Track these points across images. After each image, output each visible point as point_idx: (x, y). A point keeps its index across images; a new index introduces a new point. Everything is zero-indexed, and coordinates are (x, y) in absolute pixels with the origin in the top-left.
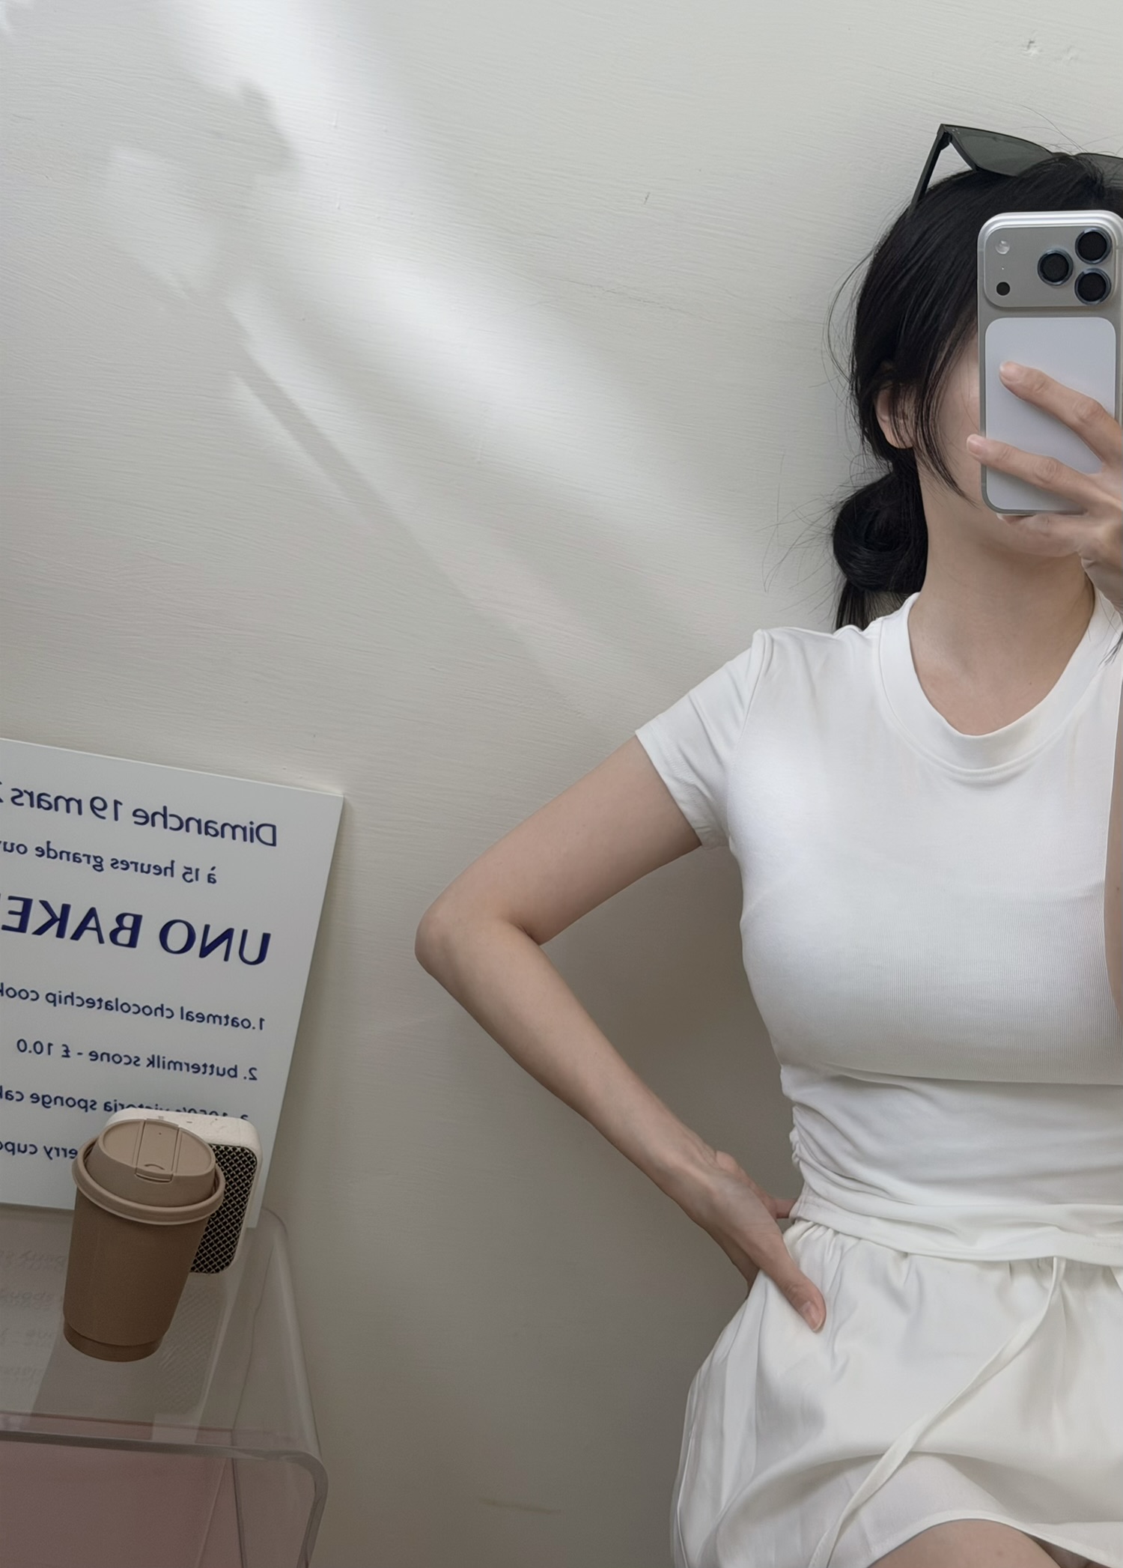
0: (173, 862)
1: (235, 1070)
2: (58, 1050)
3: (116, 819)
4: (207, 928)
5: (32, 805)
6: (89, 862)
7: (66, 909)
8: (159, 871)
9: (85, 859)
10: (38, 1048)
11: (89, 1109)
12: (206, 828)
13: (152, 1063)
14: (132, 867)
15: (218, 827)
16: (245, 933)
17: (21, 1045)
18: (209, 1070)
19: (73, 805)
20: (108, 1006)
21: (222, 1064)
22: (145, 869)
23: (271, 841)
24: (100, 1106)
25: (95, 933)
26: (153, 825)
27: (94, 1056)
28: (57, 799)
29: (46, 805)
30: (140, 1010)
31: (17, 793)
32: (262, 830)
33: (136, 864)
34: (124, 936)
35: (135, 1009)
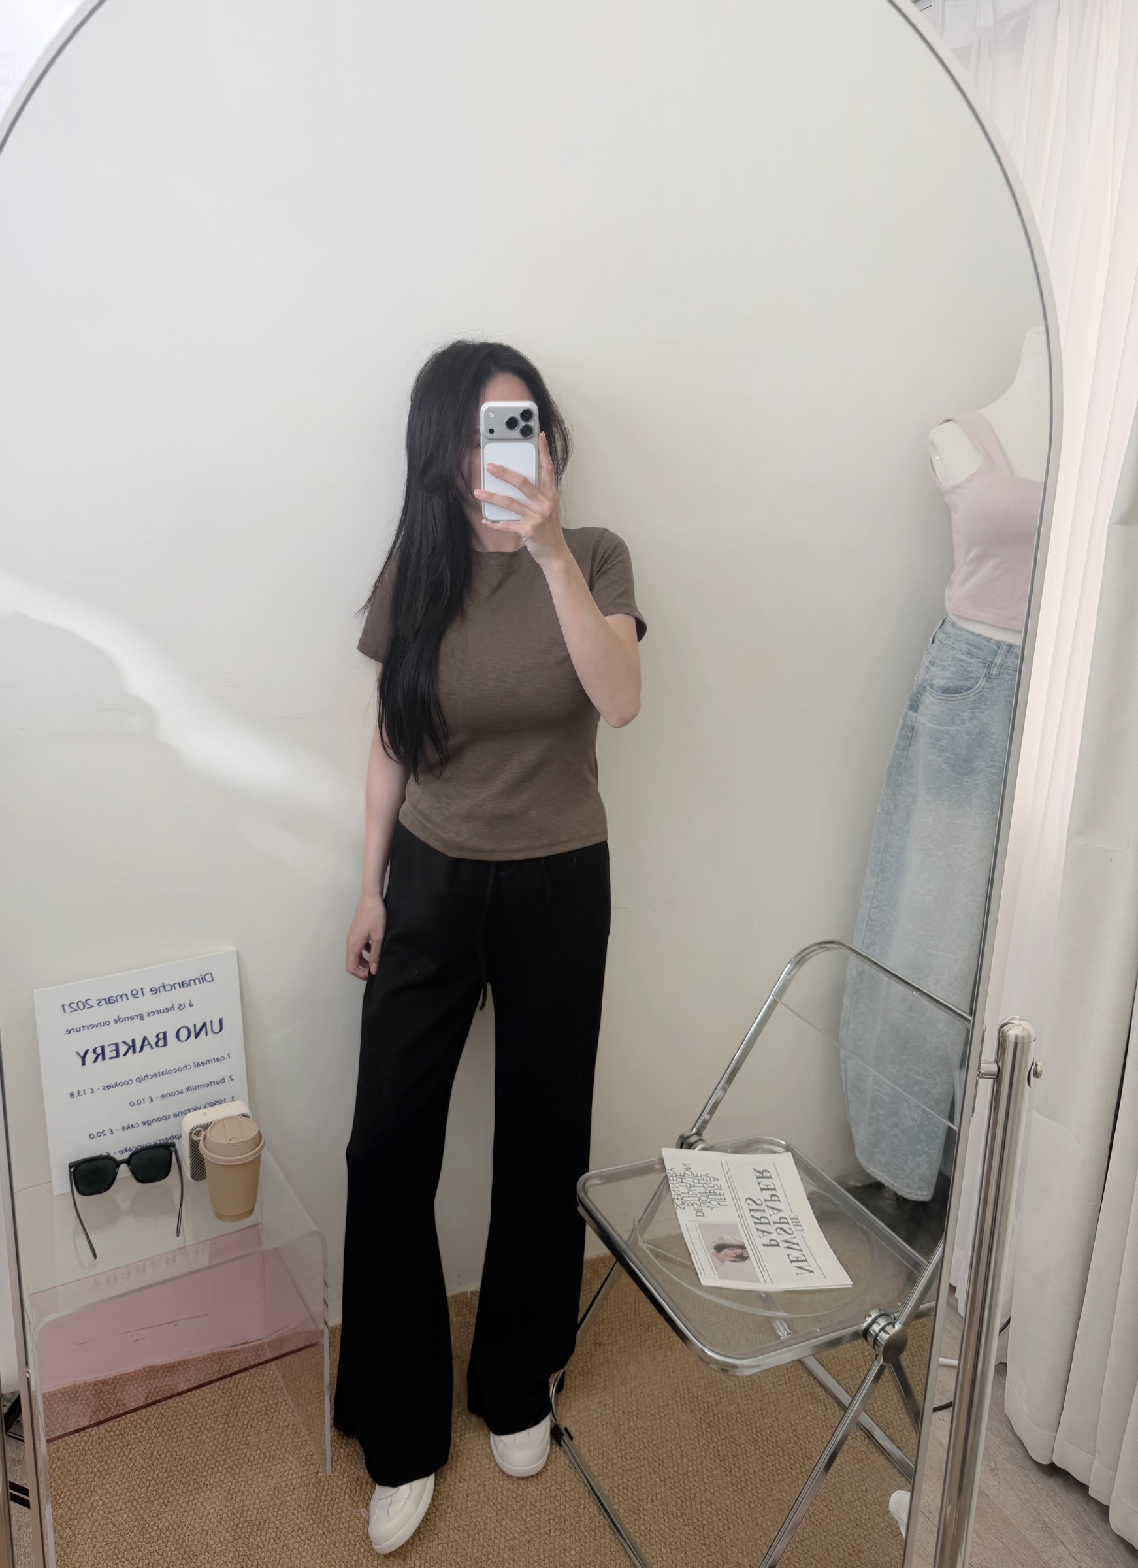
0: (173, 1004)
1: (224, 1079)
2: (147, 1100)
3: (144, 995)
4: (195, 1026)
5: (107, 1004)
6: (137, 1018)
7: (133, 1041)
8: (168, 1010)
9: (135, 1017)
10: (139, 1102)
11: (169, 1120)
12: (182, 985)
13: (188, 1090)
14: (156, 1013)
15: (188, 982)
16: (211, 1021)
17: (132, 1104)
18: (213, 1084)
19: (124, 997)
20: (163, 1074)
21: (217, 1079)
22: (162, 1011)
23: (211, 980)
24: (172, 1116)
25: (149, 1046)
26: (160, 992)
27: (163, 1097)
28: (116, 997)
29: (111, 1001)
30: (177, 1070)
31: (99, 1001)
32: (206, 977)
33: (158, 1011)
34: (161, 1043)
35: (175, 1071)
